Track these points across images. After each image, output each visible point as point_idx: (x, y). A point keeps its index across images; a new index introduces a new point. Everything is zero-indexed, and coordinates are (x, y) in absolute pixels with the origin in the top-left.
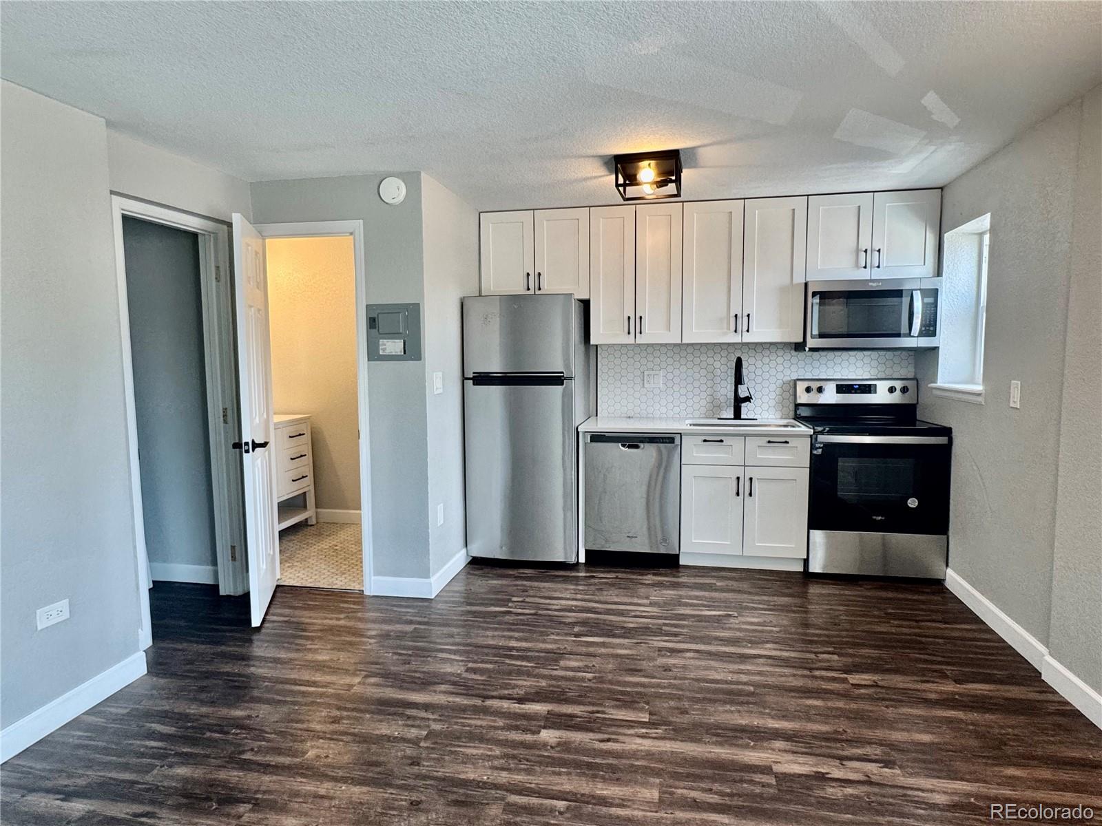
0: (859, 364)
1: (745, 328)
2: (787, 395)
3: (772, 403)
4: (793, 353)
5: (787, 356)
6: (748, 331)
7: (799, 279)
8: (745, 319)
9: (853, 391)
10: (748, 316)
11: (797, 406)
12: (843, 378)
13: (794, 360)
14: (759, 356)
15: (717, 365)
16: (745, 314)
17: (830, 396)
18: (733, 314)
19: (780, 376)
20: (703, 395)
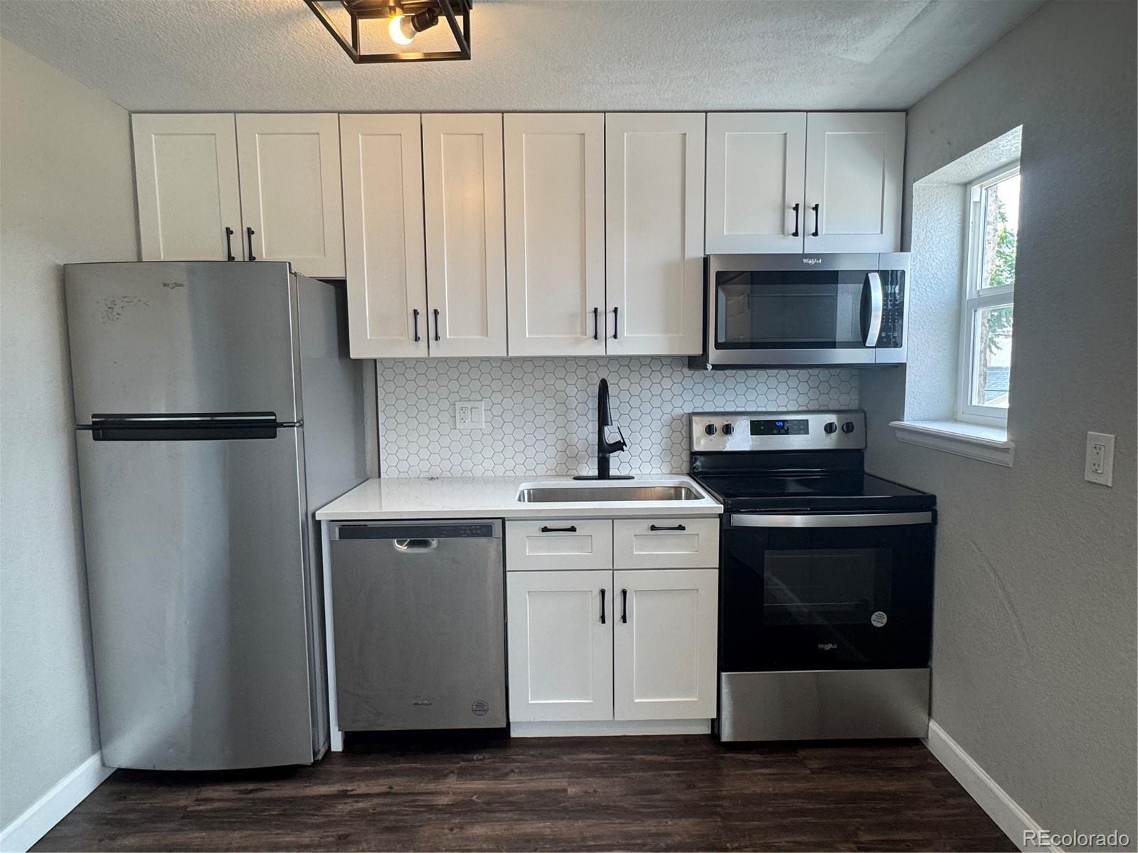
0: (783, 388)
1: (611, 332)
2: (678, 437)
3: (656, 450)
4: (686, 371)
5: (677, 377)
6: (615, 336)
7: (695, 252)
8: (611, 316)
9: (775, 431)
10: (616, 310)
11: (694, 455)
12: (759, 409)
13: (688, 383)
14: (635, 377)
15: (572, 391)
16: (610, 308)
17: (741, 440)
18: (590, 309)
19: (668, 408)
20: (551, 439)
